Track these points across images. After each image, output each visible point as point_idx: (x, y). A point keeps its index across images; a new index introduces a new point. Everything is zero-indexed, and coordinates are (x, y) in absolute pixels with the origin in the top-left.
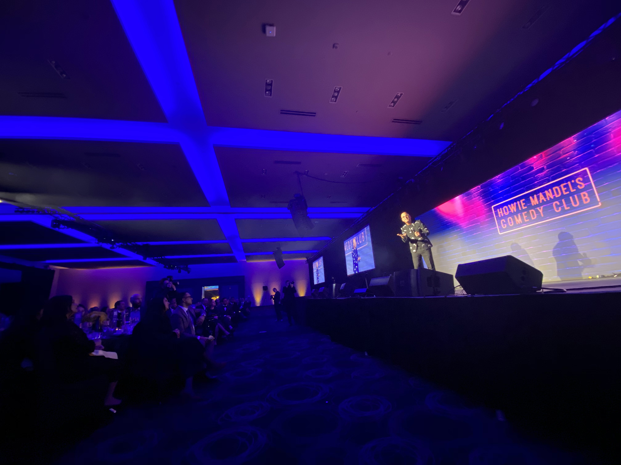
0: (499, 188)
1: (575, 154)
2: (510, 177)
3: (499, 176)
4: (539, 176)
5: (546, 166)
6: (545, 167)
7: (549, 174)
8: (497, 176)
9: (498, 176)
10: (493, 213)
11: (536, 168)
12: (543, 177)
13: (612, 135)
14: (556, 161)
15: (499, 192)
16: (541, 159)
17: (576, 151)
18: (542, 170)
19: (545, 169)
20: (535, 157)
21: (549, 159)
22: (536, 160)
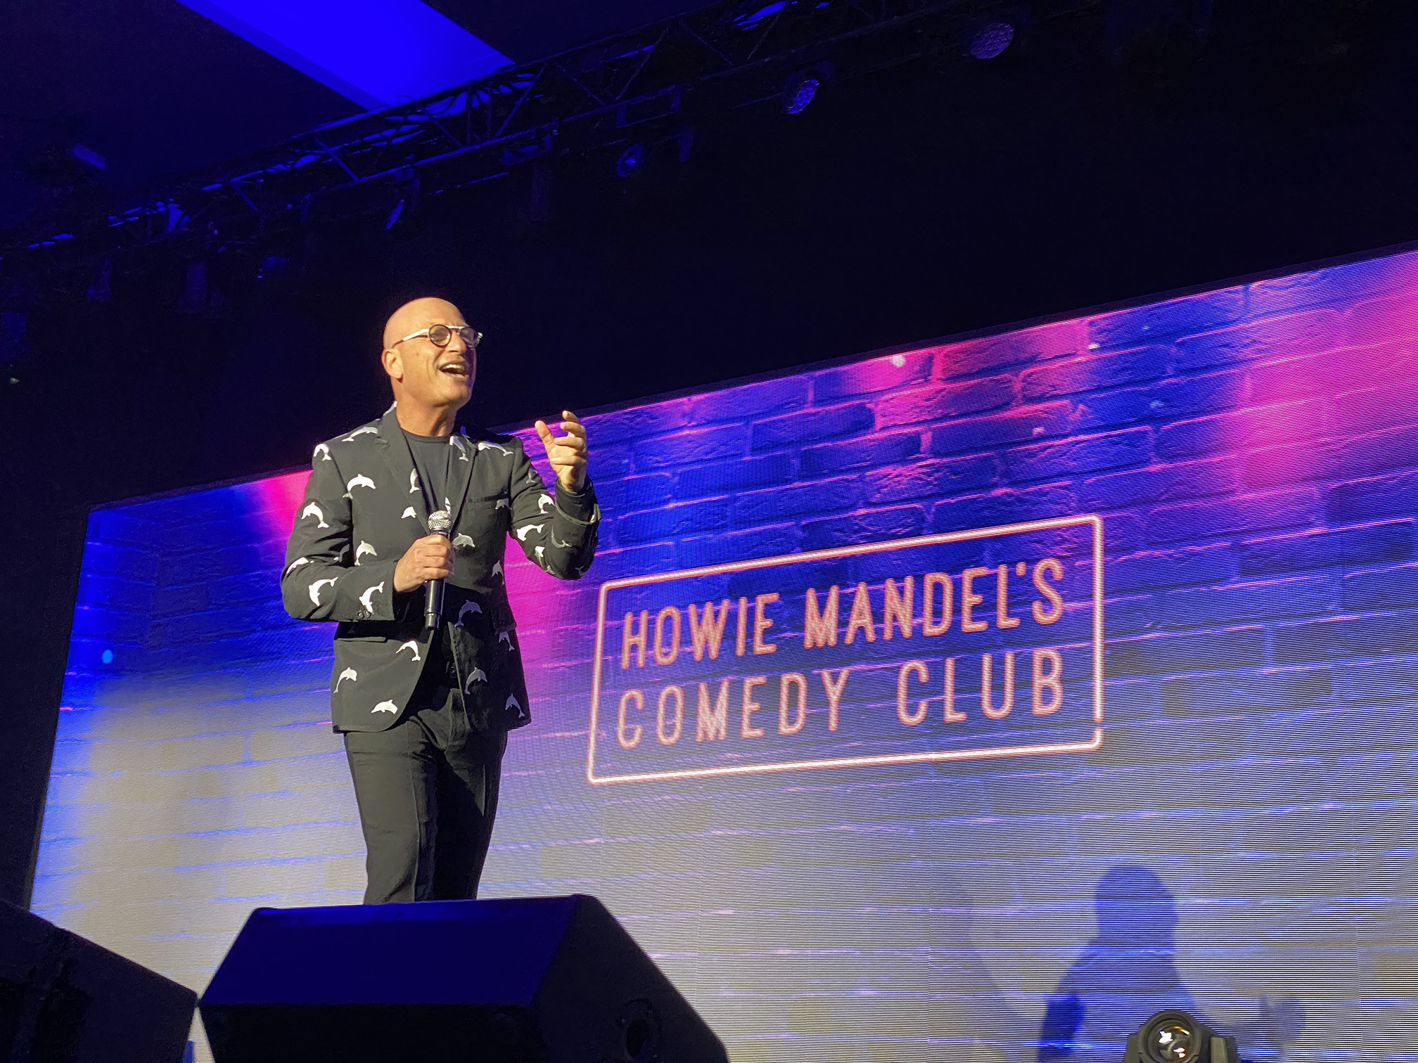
0: (674, 474)
1: (1071, 418)
2: (749, 432)
3: (698, 402)
4: (884, 482)
5: (930, 434)
6: (926, 439)
7: (929, 483)
8: (685, 395)
9: (695, 398)
10: (595, 631)
11: (883, 429)
12: (902, 491)
13: (1248, 383)
14: (988, 424)
15: (667, 501)
16: (920, 385)
17: (1081, 406)
18: (907, 449)
19: (922, 449)
20: (898, 360)
21: (957, 398)
22: (896, 381)
